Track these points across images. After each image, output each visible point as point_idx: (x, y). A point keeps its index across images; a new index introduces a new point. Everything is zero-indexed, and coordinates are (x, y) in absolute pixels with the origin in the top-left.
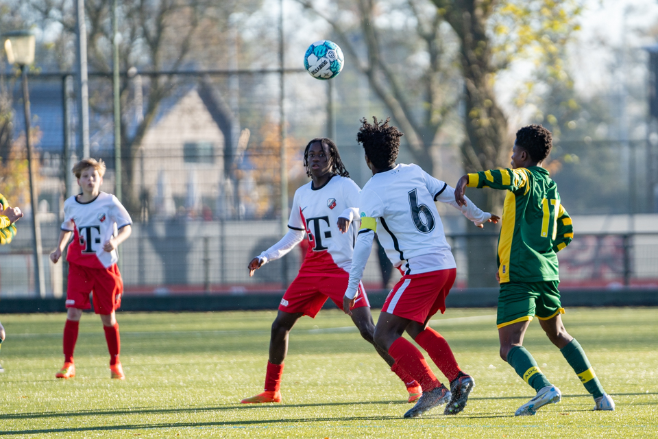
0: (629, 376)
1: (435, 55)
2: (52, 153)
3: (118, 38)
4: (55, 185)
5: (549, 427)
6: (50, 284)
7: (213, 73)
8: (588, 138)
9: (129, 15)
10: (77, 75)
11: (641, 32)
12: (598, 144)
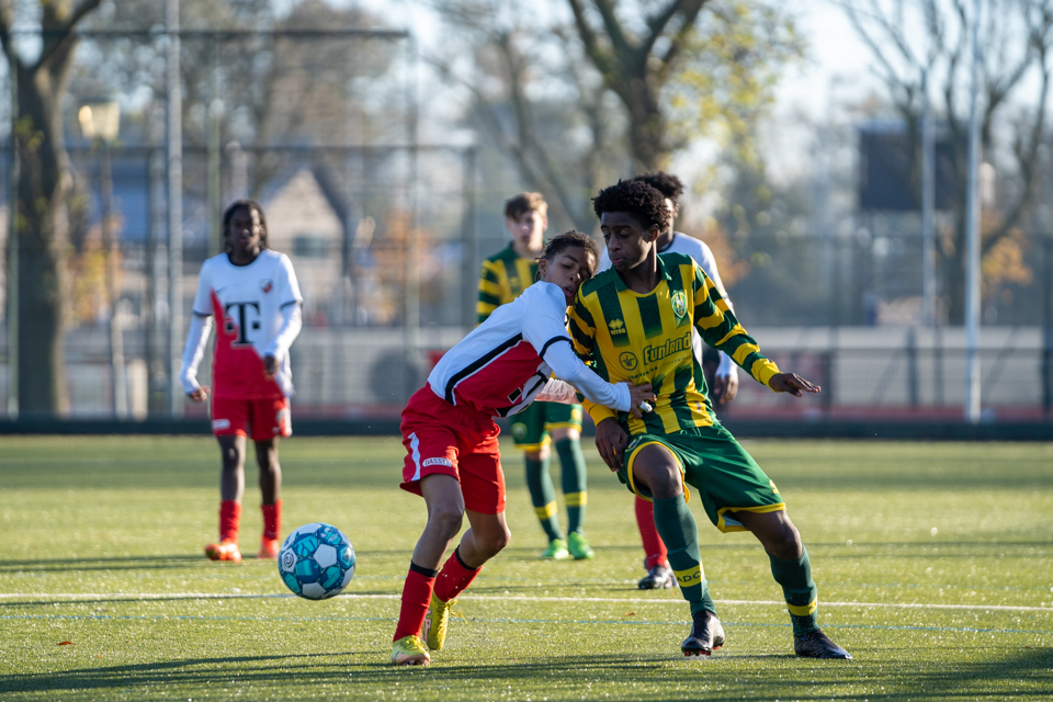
0: (827, 523)
1: (598, 130)
2: (136, 242)
3: (219, 106)
4: (136, 282)
5: (728, 583)
6: (129, 401)
7: (331, 150)
8: (781, 234)
9: (232, 79)
10: (165, 149)
11: (850, 108)
12: (796, 243)
